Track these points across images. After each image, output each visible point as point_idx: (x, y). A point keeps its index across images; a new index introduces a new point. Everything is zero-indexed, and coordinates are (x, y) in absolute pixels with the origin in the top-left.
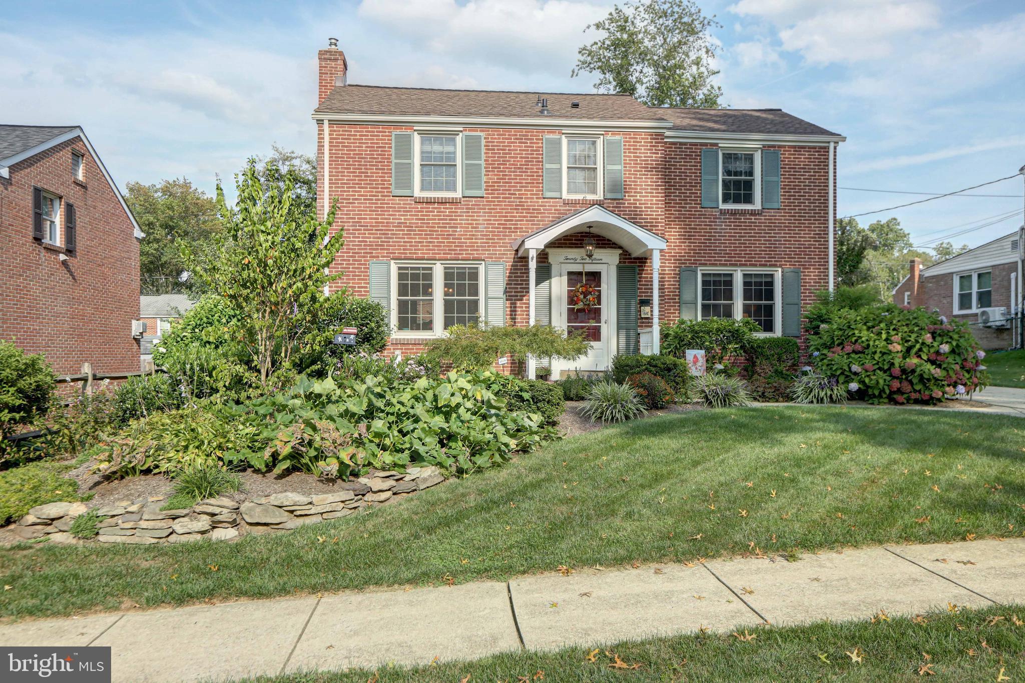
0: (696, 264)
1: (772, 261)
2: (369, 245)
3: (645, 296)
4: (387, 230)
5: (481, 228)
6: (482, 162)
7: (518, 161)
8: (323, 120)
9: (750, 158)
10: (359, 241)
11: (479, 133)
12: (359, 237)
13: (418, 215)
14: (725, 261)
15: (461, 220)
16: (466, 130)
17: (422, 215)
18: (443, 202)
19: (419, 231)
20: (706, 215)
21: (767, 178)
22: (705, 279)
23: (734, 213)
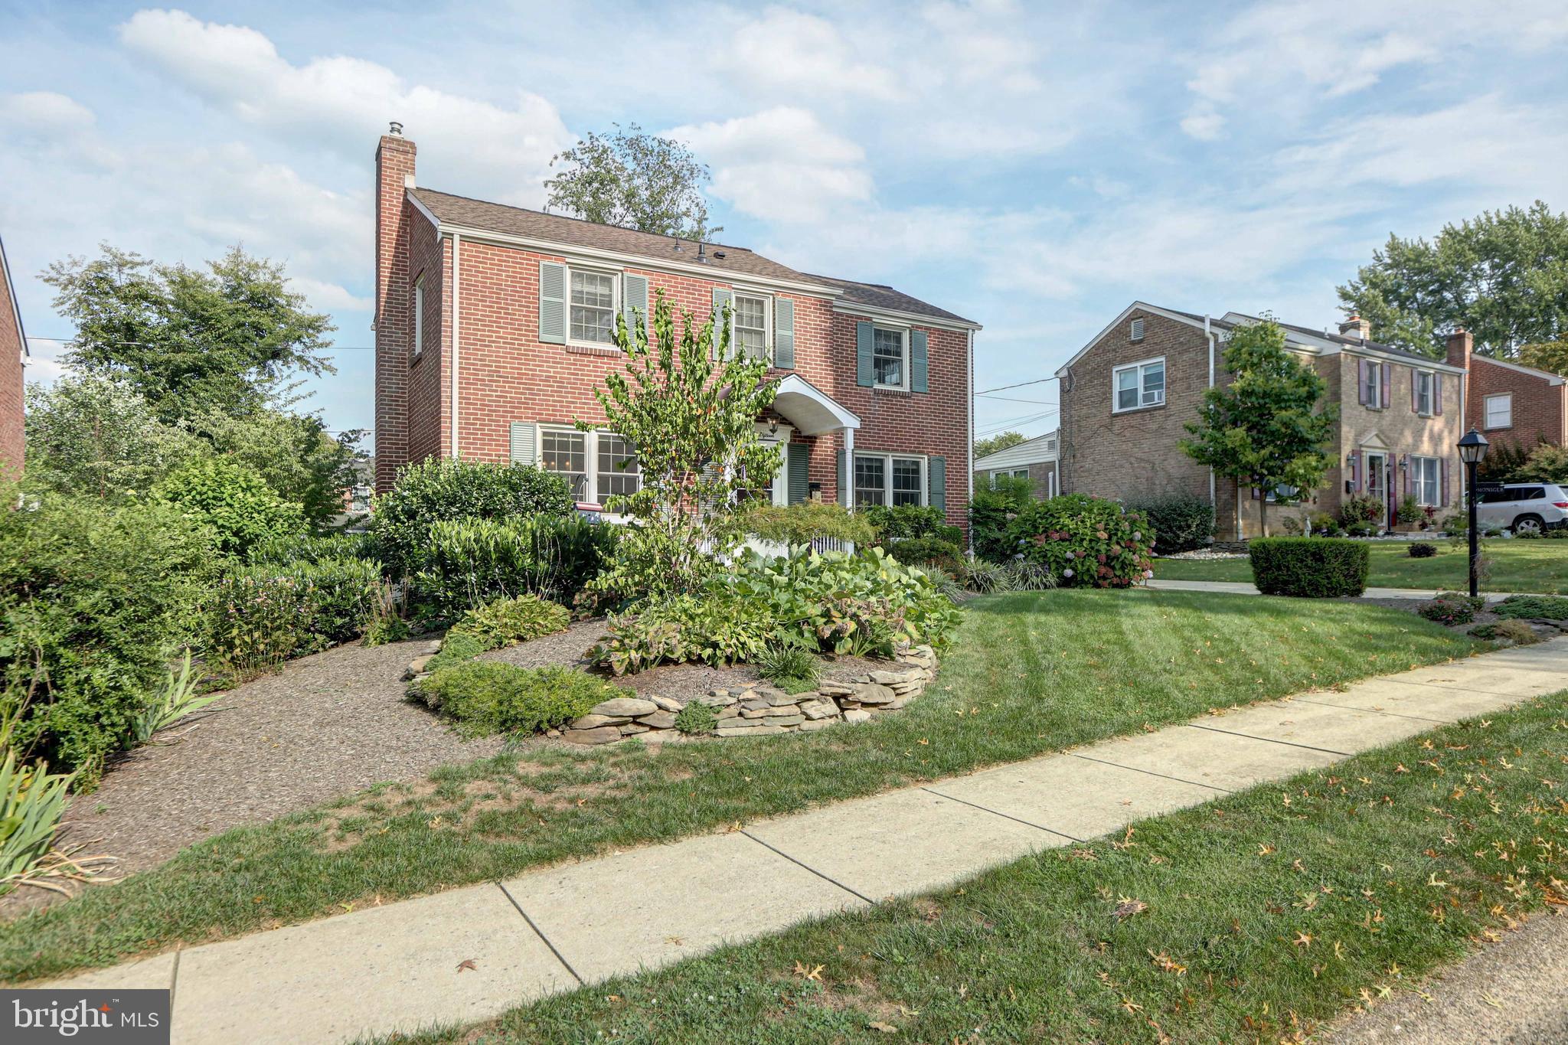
1: (920, 448)
2: (510, 402)
3: (815, 480)
4: (533, 384)
6: (646, 312)
9: (898, 338)
10: (496, 396)
11: (641, 276)
12: (496, 391)
13: (570, 369)
14: (877, 445)
16: (627, 271)
17: (575, 369)
18: (598, 355)
19: (571, 388)
20: (861, 394)
21: (916, 360)
22: (858, 463)
23: (886, 394)
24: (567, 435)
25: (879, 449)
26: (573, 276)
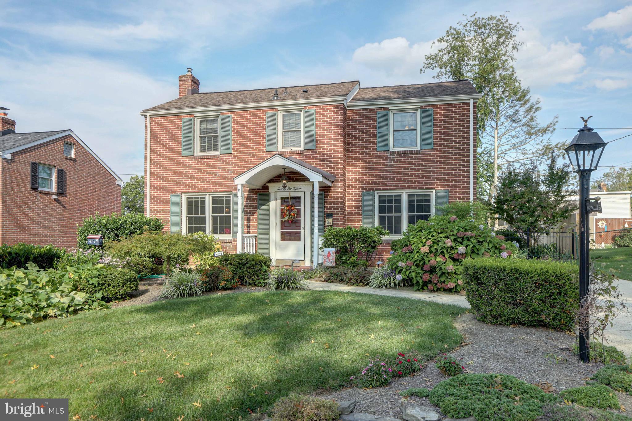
0: (373, 189)
1: (427, 185)
2: (171, 185)
3: (330, 212)
4: (180, 176)
5: (230, 172)
6: (230, 132)
7: (251, 130)
8: (146, 116)
10: (165, 183)
11: (229, 115)
12: (165, 181)
13: (196, 167)
14: (393, 186)
15: (219, 168)
16: (222, 114)
17: (198, 167)
18: (209, 158)
19: (196, 176)
20: (380, 156)
21: (424, 128)
22: (382, 199)
23: (400, 153)
24: (198, 198)
25: (394, 189)
26: (201, 122)
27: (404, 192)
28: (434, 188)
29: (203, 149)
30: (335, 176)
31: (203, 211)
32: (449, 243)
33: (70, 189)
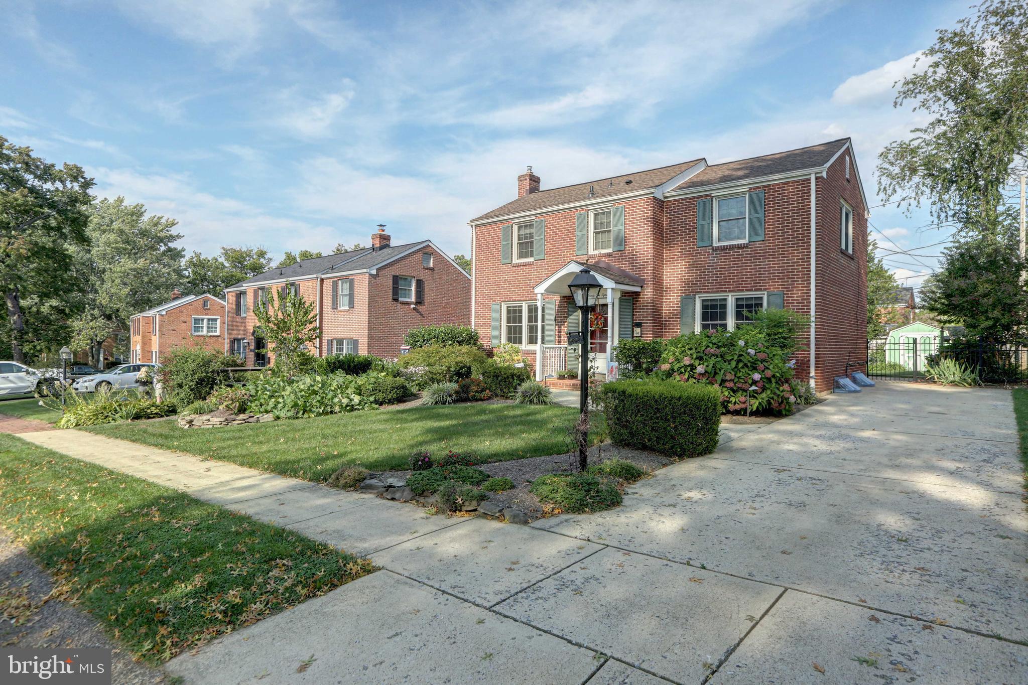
0: (694, 292)
1: (757, 286)
2: (492, 294)
3: (639, 320)
4: (500, 285)
6: (543, 237)
7: (563, 233)
8: (472, 226)
10: (488, 293)
11: (544, 219)
12: (488, 290)
13: (513, 274)
14: (717, 288)
15: (533, 275)
16: (536, 218)
17: (515, 274)
18: (525, 265)
19: (514, 284)
20: (702, 253)
21: (753, 216)
22: (705, 303)
23: (724, 248)
24: (516, 307)
25: (717, 292)
26: (520, 228)
27: (730, 295)
28: (765, 290)
29: (521, 256)
30: (644, 280)
31: (520, 321)
32: (687, 361)
33: (428, 297)
